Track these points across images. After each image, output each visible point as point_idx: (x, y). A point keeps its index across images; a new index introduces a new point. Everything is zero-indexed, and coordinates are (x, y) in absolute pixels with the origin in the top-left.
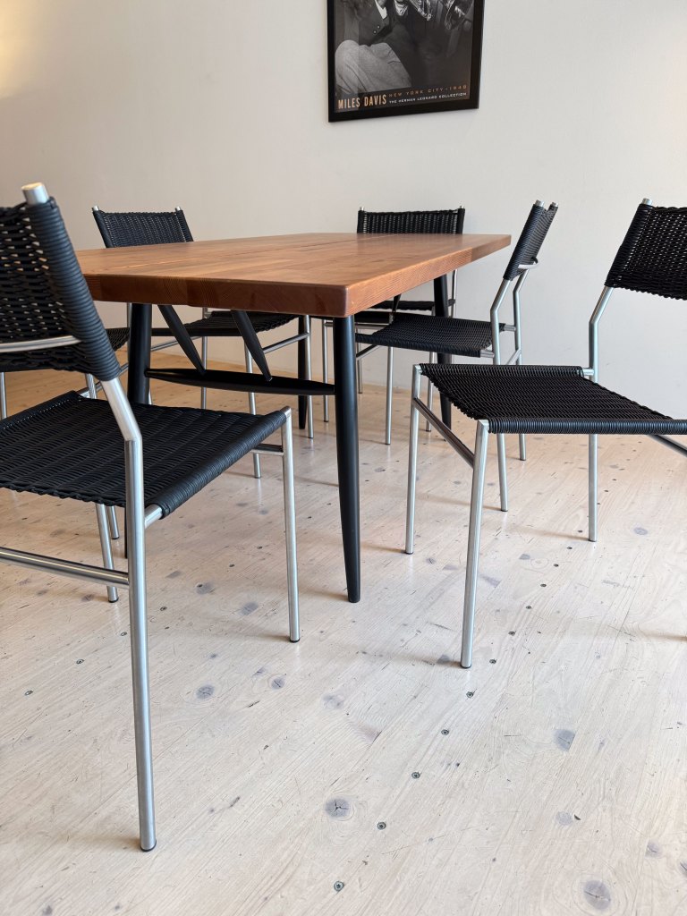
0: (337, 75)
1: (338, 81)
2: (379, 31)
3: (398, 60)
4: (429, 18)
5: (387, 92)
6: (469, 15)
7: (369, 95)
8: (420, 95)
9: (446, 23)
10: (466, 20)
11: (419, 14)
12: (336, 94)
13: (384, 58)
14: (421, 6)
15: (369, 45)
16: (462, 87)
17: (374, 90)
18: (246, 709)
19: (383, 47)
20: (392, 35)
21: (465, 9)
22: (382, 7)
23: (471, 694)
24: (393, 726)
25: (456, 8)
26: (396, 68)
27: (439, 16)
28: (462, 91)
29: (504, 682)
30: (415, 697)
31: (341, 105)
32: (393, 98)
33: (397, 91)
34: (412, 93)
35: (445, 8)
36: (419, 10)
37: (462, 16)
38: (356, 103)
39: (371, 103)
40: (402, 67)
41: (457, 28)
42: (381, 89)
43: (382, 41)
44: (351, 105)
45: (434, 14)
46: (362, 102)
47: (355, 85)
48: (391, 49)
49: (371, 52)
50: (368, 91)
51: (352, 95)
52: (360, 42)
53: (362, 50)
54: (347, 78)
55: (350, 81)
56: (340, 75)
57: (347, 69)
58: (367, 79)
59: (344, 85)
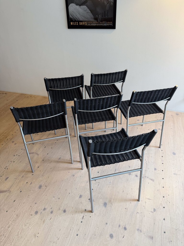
0: (69, 14)
1: (70, 16)
2: (83, 2)
3: (90, 12)
5: (87, 21)
7: (81, 21)
8: (97, 23)
9: (105, 2)
10: (111, 2)
13: (85, 11)
15: (80, 6)
17: (83, 20)
18: (123, 239)
19: (85, 7)
20: (88, 3)
23: (164, 219)
24: (154, 234)
26: (89, 14)
29: (169, 213)
30: (154, 224)
31: (72, 23)
32: (89, 23)
33: (90, 21)
34: (95, 22)
38: (77, 24)
39: (82, 24)
40: (91, 14)
41: (109, 4)
43: (84, 5)
44: (75, 24)
46: (79, 23)
47: (76, 18)
48: (87, 8)
49: (81, 8)
50: (81, 20)
51: (75, 21)
52: (77, 5)
53: (78, 7)
54: (73, 16)
55: (74, 17)
56: (70, 14)
57: (73, 12)
58: (80, 16)
59: (72, 18)
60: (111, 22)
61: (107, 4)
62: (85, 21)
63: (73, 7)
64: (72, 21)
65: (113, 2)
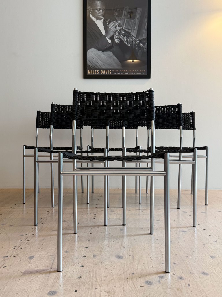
0: (87, 60)
1: (88, 63)
2: (107, 47)
3: (116, 58)
4: (129, 45)
5: (111, 70)
6: (146, 46)
7: (103, 70)
8: (126, 72)
9: (136, 48)
10: (144, 48)
11: (125, 43)
12: (87, 68)
13: (110, 57)
14: (126, 41)
15: (103, 51)
16: (144, 71)
17: (105, 68)
19: (110, 53)
20: (114, 49)
21: (144, 44)
22: (109, 39)
25: (140, 44)
26: (115, 61)
27: (133, 46)
28: (144, 72)
31: (89, 72)
32: (114, 72)
33: (116, 69)
34: (123, 71)
35: (136, 43)
36: (125, 42)
37: (143, 46)
38: (97, 72)
39: (104, 73)
40: (118, 61)
41: (141, 51)
42: (109, 68)
43: (109, 51)
44: (94, 72)
45: (132, 44)
46: (100, 72)
47: (96, 66)
48: (113, 54)
49: (104, 54)
50: (103, 68)
51: (95, 69)
52: (99, 50)
53: (100, 53)
54: (93, 62)
55: (94, 64)
56: (89, 61)
57: (93, 59)
58: (102, 64)
59: (91, 65)
60: (145, 71)
61: (139, 50)
62: (109, 69)
63: (94, 52)
64: (91, 69)
65: (147, 48)
